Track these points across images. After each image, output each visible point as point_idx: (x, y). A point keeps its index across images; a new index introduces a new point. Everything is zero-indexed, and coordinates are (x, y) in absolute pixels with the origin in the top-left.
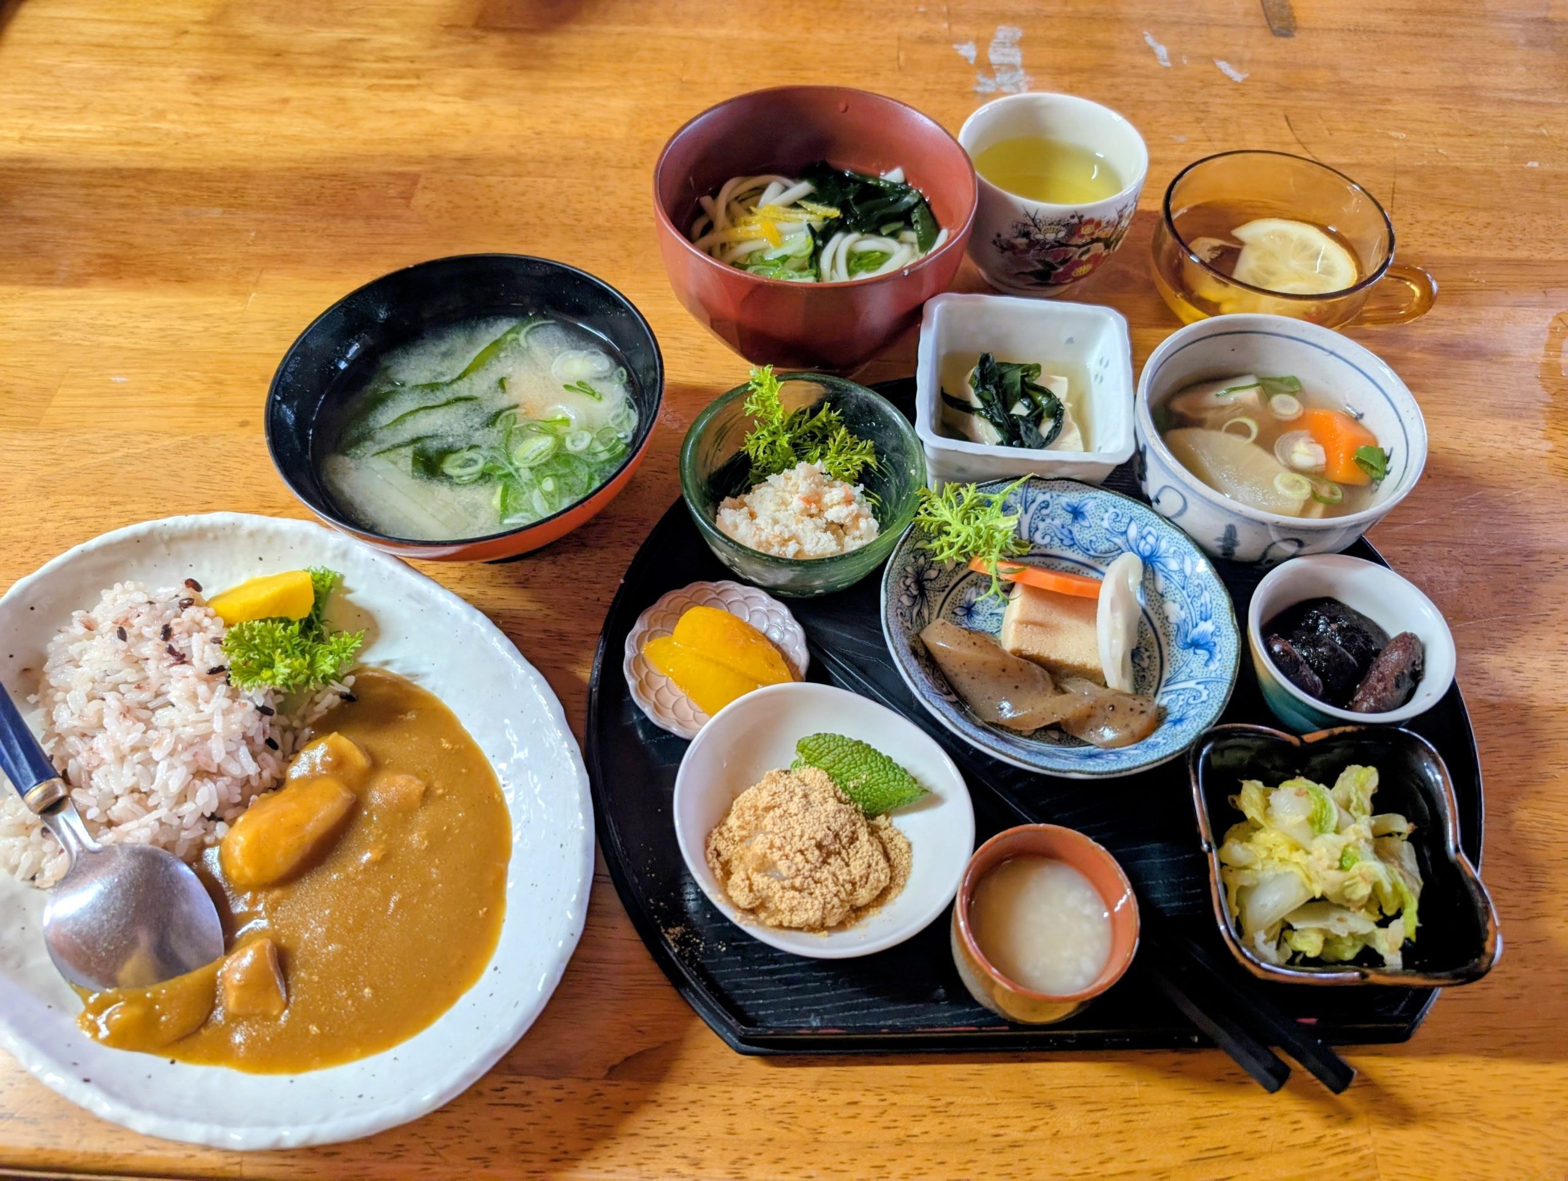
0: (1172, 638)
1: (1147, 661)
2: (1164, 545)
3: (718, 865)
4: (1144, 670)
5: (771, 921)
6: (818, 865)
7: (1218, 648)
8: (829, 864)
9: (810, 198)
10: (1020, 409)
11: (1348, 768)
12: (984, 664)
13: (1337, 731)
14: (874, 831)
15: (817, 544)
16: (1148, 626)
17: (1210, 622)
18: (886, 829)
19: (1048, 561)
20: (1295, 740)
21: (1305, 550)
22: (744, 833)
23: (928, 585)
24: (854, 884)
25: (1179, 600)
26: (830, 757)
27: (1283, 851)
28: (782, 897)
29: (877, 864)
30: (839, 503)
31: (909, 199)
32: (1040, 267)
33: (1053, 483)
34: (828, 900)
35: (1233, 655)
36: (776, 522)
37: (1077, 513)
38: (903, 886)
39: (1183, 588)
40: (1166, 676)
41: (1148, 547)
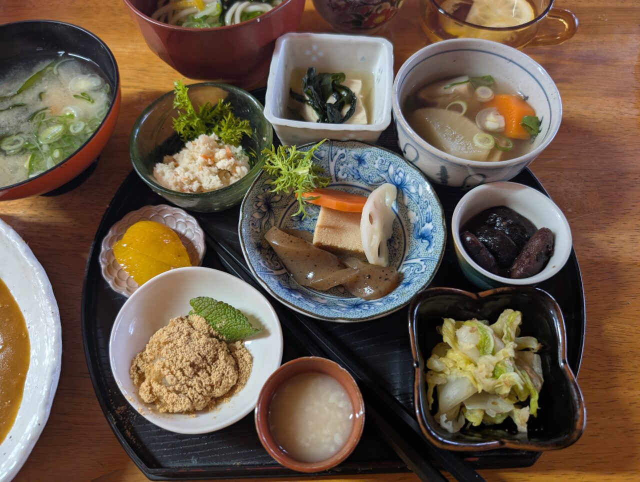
0: (412, 232)
1: (398, 245)
2: (408, 178)
3: (136, 376)
4: (395, 250)
5: (162, 410)
6: (191, 377)
7: (434, 240)
8: (198, 376)
10: (332, 100)
11: (505, 311)
12: (297, 253)
13: (498, 290)
14: (231, 352)
15: (210, 183)
16: (400, 225)
17: (431, 223)
18: (240, 349)
19: (346, 188)
20: (474, 296)
22: (152, 357)
23: (274, 205)
24: (212, 386)
25: (415, 210)
26: (206, 311)
27: (462, 364)
28: (167, 397)
29: (228, 373)
30: (223, 158)
33: (346, 143)
34: (196, 397)
35: (442, 244)
36: (186, 170)
37: (360, 160)
38: (244, 385)
39: (418, 203)
40: (407, 254)
41: (400, 179)
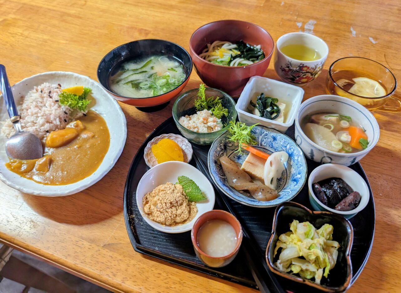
0: (290, 178)
1: (282, 182)
2: (295, 152)
3: (145, 201)
4: (280, 184)
5: (151, 218)
6: (169, 208)
7: (299, 182)
8: (172, 209)
9: (236, 49)
10: (269, 109)
12: (232, 169)
13: (324, 212)
14: (189, 205)
15: (202, 130)
16: (286, 174)
17: (300, 175)
18: (193, 205)
19: (265, 150)
20: (311, 212)
21: (333, 162)
22: (154, 195)
23: (228, 147)
24: (176, 216)
25: (295, 168)
26: (184, 183)
27: (295, 241)
28: (156, 213)
29: (185, 212)
30: (212, 122)
31: (260, 53)
32: (292, 77)
33: (270, 129)
34: (168, 217)
35: (302, 184)
36: (194, 122)
37: (275, 139)
38: (191, 221)
39: (297, 165)
40: (285, 187)
41: (291, 152)
